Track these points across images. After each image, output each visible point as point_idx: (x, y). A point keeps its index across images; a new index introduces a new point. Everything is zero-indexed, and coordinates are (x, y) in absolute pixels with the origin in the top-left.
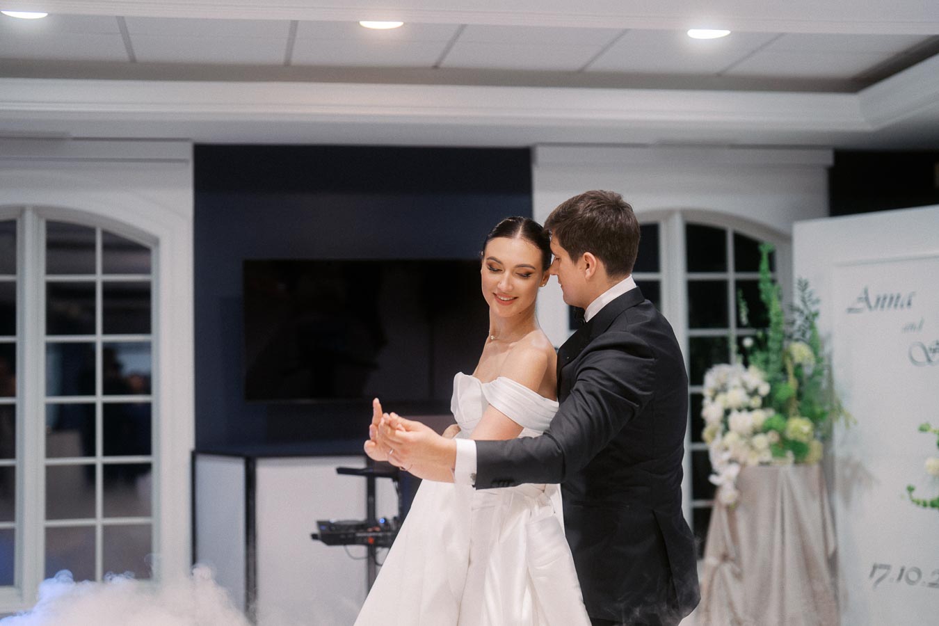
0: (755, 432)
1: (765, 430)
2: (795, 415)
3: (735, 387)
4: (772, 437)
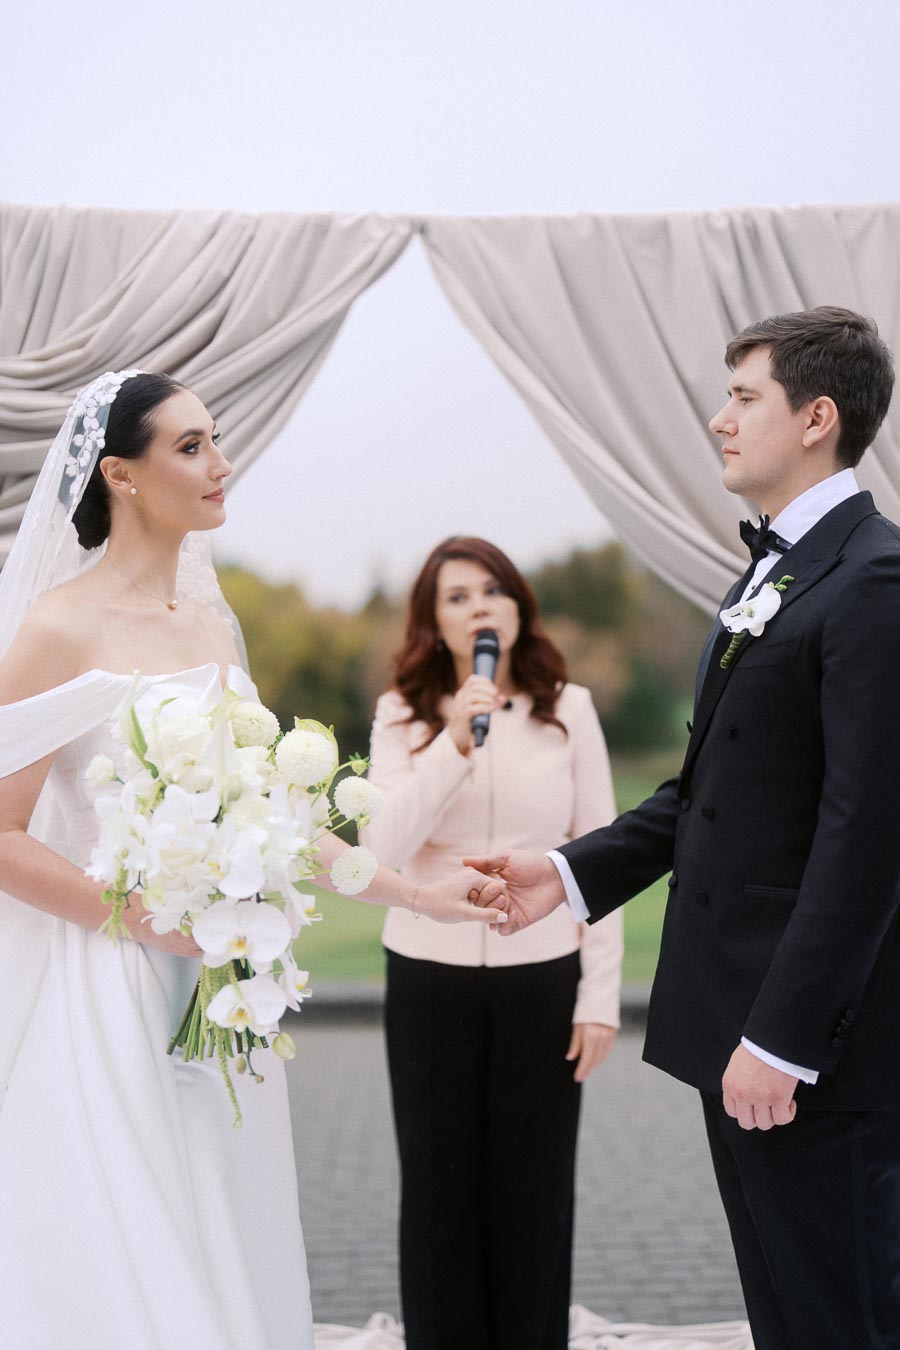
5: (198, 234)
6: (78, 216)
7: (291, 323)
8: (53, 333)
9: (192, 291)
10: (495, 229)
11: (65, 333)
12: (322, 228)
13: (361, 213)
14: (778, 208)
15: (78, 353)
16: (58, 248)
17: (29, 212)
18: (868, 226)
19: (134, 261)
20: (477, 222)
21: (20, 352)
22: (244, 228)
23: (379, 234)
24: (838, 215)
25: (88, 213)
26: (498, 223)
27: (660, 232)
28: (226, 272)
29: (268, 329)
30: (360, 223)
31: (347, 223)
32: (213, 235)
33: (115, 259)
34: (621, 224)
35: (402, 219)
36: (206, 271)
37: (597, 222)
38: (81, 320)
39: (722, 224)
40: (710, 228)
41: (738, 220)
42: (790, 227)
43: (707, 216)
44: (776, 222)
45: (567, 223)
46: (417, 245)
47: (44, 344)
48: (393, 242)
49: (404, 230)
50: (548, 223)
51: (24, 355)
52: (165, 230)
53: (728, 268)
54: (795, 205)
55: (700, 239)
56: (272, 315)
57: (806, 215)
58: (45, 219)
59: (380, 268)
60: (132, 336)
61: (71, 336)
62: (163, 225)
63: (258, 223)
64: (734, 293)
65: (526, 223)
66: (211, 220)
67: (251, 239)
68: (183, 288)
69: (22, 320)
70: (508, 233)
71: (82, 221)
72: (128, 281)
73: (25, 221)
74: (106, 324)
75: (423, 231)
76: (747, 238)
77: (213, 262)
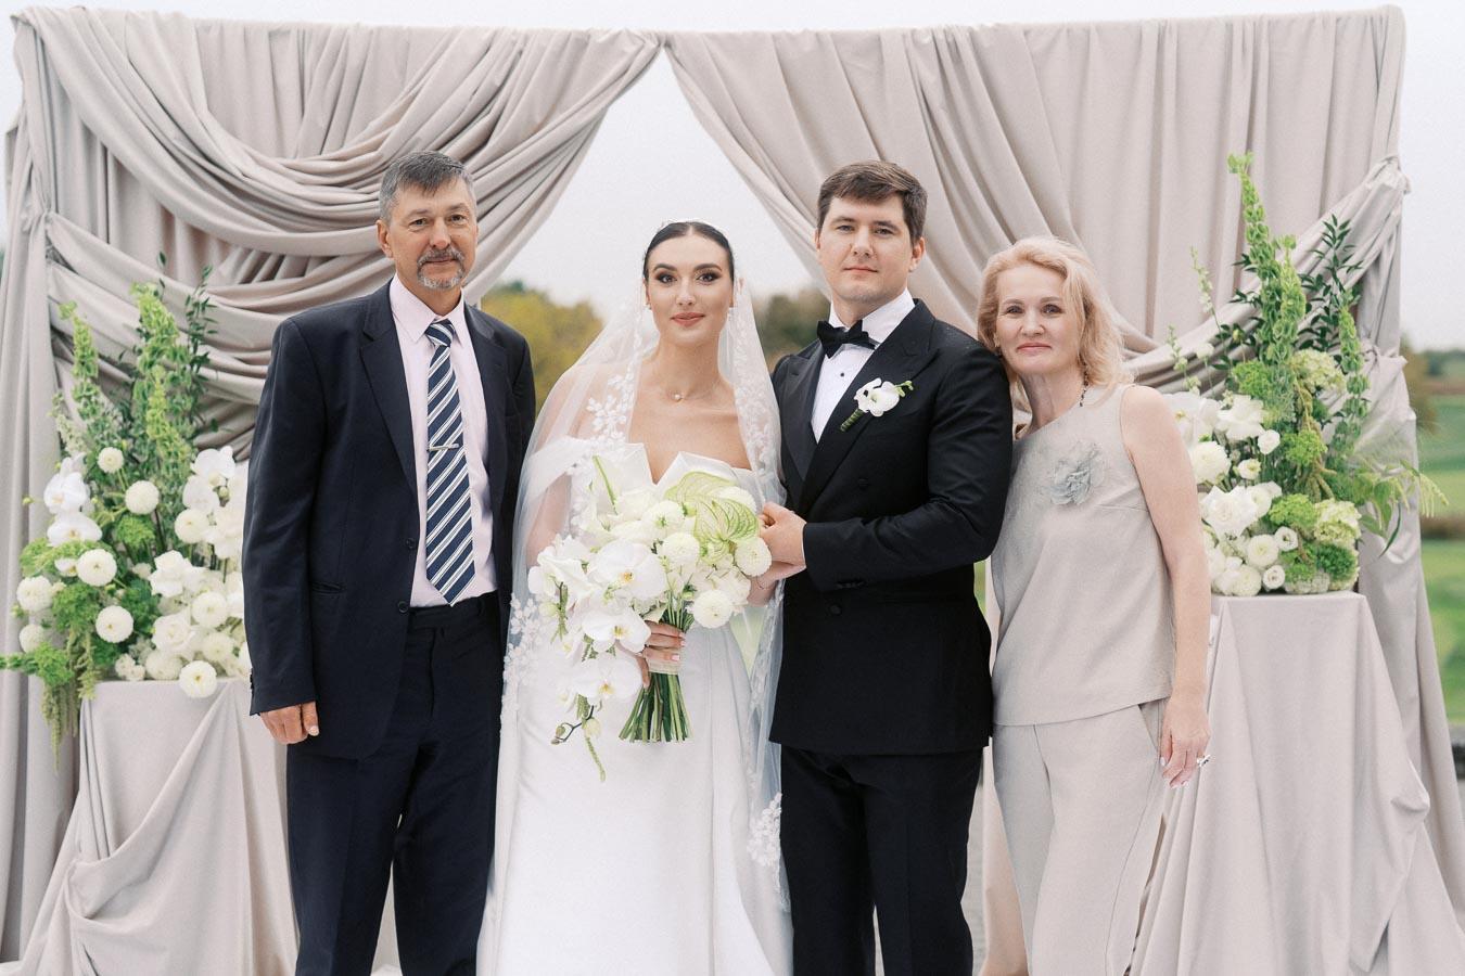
0: (1250, 533)
1: (1269, 525)
2: (1324, 496)
3: (1205, 439)
4: (1287, 539)
5: (475, 49)
6: (372, 32)
7: (553, 129)
8: (348, 136)
9: (471, 99)
10: (729, 43)
11: (361, 136)
12: (581, 43)
13: (616, 30)
14: (976, 28)
15: (372, 155)
16: (354, 61)
17: (328, 31)
18: (1054, 42)
19: (419, 73)
20: (713, 37)
21: (321, 153)
22: (514, 43)
23: (631, 49)
24: (1026, 33)
25: (380, 29)
26: (732, 37)
27: (875, 45)
28: (498, 84)
29: (533, 135)
30: (615, 37)
31: (603, 39)
32: (488, 50)
33: (403, 72)
34: (839, 39)
35: (649, 35)
36: (482, 82)
37: (817, 35)
38: (373, 124)
39: (927, 40)
40: (916, 43)
41: (940, 36)
42: (985, 42)
43: (913, 32)
44: (973, 37)
45: (792, 38)
46: (663, 57)
47: (342, 146)
48: (643, 54)
49: (652, 45)
50: (775, 38)
51: (324, 155)
52: (445, 47)
53: (931, 79)
54: (990, 24)
55: (907, 52)
56: (538, 120)
57: (998, 31)
58: (343, 34)
59: (629, 78)
60: (418, 139)
61: (364, 140)
62: (445, 40)
63: (526, 39)
64: (936, 97)
65: (757, 38)
66: (486, 36)
67: (521, 53)
68: (462, 98)
69: (323, 125)
70: (742, 47)
71: (374, 36)
72: (416, 89)
73: (326, 39)
74: (396, 129)
75: (668, 45)
76: (948, 52)
77: (488, 73)
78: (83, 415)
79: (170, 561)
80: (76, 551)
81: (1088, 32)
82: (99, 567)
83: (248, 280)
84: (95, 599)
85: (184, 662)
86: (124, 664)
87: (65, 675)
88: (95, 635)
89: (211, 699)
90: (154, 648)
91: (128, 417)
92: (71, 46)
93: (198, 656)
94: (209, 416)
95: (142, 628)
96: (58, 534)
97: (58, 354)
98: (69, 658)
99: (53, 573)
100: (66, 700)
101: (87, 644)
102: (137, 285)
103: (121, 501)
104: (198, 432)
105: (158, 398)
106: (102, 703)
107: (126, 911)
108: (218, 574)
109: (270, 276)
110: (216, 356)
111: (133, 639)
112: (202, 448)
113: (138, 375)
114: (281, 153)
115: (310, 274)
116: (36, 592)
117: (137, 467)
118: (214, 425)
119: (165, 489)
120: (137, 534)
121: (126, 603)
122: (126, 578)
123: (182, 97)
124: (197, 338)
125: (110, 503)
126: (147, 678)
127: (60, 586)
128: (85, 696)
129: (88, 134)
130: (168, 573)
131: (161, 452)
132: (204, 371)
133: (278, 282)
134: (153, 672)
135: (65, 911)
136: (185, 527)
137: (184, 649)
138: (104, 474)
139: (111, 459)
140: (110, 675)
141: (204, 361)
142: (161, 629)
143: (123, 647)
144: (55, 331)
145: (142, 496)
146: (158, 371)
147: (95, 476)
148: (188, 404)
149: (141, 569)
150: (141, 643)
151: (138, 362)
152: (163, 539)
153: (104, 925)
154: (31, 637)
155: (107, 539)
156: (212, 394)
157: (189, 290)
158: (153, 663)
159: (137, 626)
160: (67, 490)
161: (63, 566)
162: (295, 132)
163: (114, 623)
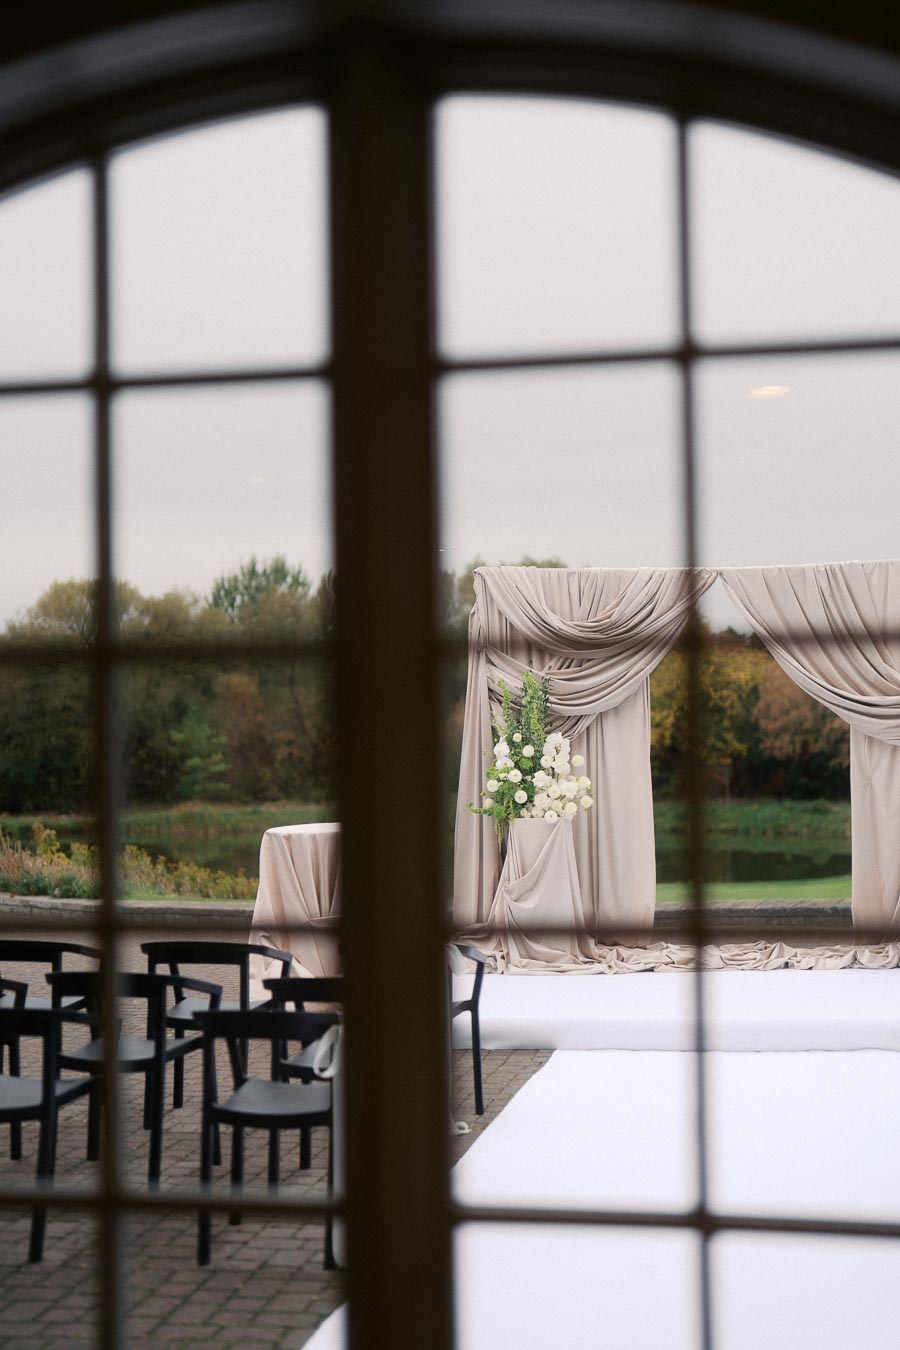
5: (646, 579)
6: (607, 573)
8: (599, 613)
9: (645, 599)
10: (745, 573)
11: (604, 613)
13: (700, 569)
14: (842, 563)
15: (606, 621)
16: (600, 584)
18: (874, 569)
19: (625, 588)
20: (739, 571)
21: (588, 620)
22: (661, 575)
23: (706, 576)
24: (863, 566)
25: (610, 573)
26: (745, 570)
27: (803, 571)
28: (655, 592)
29: (669, 611)
30: (700, 572)
31: (696, 572)
32: (651, 579)
33: (620, 587)
35: (714, 571)
36: (649, 592)
37: (779, 569)
38: (607, 608)
39: (823, 569)
40: (819, 571)
41: (828, 568)
42: (846, 570)
43: (818, 567)
44: (841, 568)
45: (769, 571)
46: (719, 578)
48: (711, 579)
49: (714, 574)
50: (763, 570)
52: (635, 578)
53: (824, 585)
54: (848, 562)
55: (815, 575)
57: (851, 566)
58: (596, 574)
59: (706, 587)
62: (634, 576)
63: (666, 573)
64: (827, 593)
65: (755, 571)
66: (649, 575)
67: (663, 579)
68: (641, 598)
69: (589, 609)
70: (750, 574)
71: (608, 575)
72: (624, 594)
74: (617, 609)
75: (721, 574)
76: (830, 574)
77: (652, 587)
78: (506, 721)
79: (539, 775)
80: (507, 771)
81: (887, 564)
82: (516, 776)
83: (560, 669)
84: (513, 787)
85: (545, 811)
86: (524, 812)
87: (504, 815)
88: (514, 802)
89: (556, 824)
90: (534, 806)
91: (519, 722)
92: (495, 581)
93: (550, 809)
94: (547, 720)
95: (530, 799)
96: (499, 764)
97: (490, 698)
98: (503, 808)
99: (499, 780)
100: (504, 823)
101: (511, 805)
102: (522, 672)
103: (519, 753)
104: (546, 726)
105: (534, 716)
106: (517, 826)
107: (525, 900)
108: (554, 781)
109: (568, 667)
110: (552, 699)
111: (525, 803)
112: (548, 733)
113: (521, 706)
114: (572, 620)
115: (583, 666)
116: (492, 786)
117: (526, 741)
118: (551, 724)
119: (537, 748)
120: (527, 765)
121: (524, 789)
122: (524, 781)
123: (535, 597)
124: (546, 693)
125: (515, 754)
126: (532, 817)
127: (502, 783)
128: (511, 823)
129: (500, 613)
130: (540, 779)
131: (533, 737)
132: (548, 704)
133: (571, 669)
134: (534, 815)
135: (502, 897)
136: (544, 762)
137: (545, 806)
138: (513, 742)
139: (517, 737)
140: (520, 817)
141: (547, 700)
142: (537, 799)
143: (523, 805)
144: (490, 690)
145: (528, 751)
146: (534, 705)
147: (511, 743)
148: (543, 715)
149: (528, 778)
150: (528, 804)
151: (524, 702)
152: (536, 766)
153: (520, 904)
154: (488, 803)
155: (517, 766)
156: (549, 712)
157: (542, 674)
158: (534, 811)
159: (529, 798)
160: (502, 748)
161: (502, 776)
162: (578, 612)
163: (521, 796)
